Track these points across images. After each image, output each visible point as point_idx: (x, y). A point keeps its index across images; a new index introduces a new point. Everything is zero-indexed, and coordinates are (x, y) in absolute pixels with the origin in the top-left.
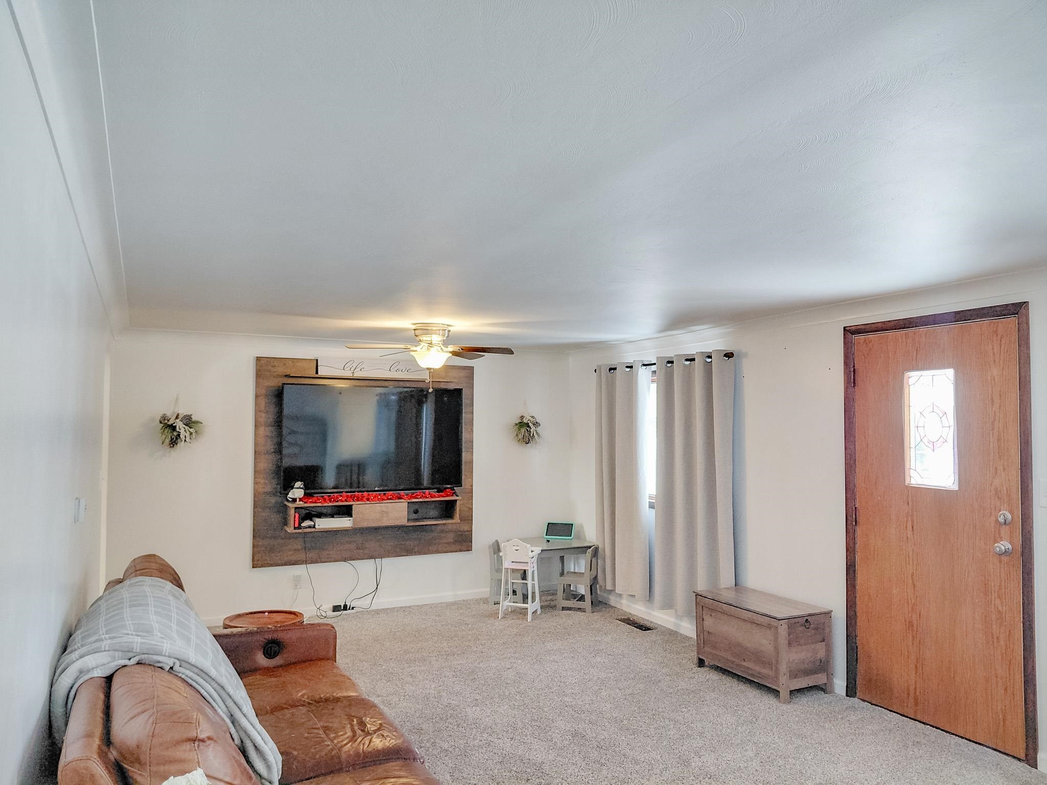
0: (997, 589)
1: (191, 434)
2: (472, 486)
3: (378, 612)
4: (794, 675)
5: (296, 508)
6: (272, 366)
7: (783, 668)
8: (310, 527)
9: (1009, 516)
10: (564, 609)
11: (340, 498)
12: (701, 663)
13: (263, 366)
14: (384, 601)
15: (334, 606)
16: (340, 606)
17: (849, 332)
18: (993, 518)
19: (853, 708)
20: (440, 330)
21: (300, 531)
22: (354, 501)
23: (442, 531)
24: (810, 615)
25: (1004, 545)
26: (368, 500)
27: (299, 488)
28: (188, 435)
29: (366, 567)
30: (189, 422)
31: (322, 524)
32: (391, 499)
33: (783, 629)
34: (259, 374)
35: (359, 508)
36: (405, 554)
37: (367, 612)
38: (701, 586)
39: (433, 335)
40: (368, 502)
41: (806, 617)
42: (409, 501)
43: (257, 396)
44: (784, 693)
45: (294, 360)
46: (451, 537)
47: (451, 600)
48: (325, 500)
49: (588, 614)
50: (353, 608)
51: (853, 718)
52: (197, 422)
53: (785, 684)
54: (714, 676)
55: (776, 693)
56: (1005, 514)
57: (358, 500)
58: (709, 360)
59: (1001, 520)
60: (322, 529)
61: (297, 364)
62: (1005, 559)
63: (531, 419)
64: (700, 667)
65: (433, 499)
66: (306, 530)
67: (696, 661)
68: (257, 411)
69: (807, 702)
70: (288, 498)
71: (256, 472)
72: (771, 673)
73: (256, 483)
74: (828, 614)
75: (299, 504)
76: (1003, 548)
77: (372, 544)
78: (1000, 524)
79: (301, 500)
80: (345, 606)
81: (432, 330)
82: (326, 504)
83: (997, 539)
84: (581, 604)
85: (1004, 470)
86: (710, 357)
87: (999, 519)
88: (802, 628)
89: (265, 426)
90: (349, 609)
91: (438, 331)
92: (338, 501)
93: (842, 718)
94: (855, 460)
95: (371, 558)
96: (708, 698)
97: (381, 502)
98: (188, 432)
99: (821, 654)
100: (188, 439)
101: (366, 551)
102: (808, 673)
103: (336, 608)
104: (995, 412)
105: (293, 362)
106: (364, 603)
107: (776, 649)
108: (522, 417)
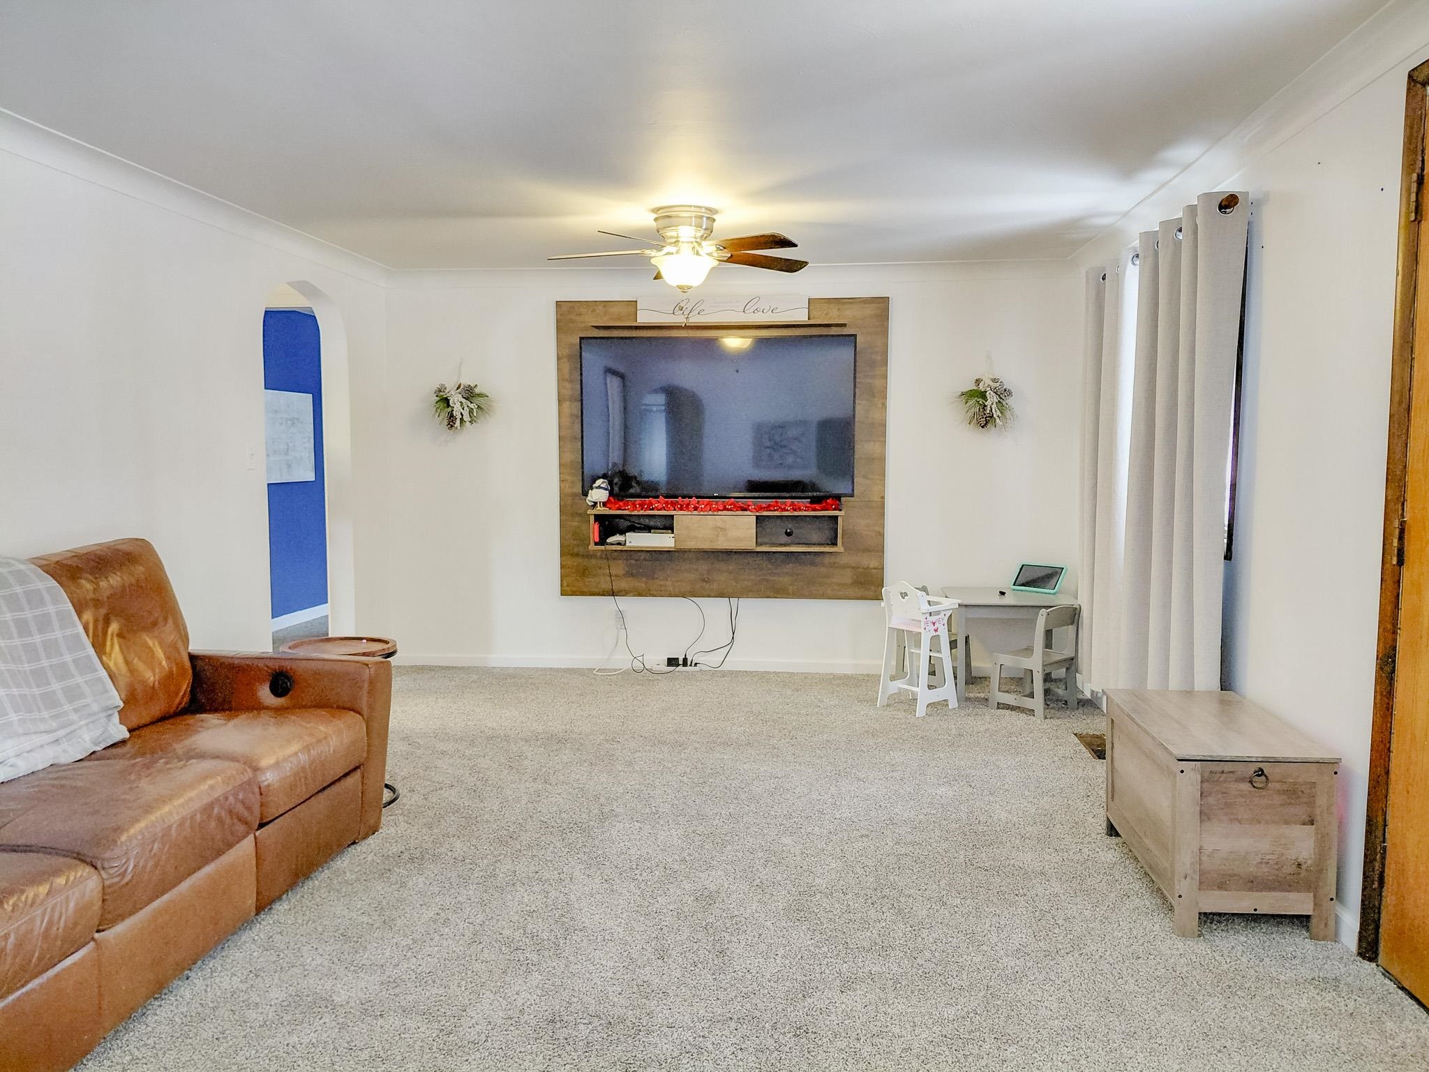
1: (471, 411)
2: (883, 498)
3: (735, 674)
5: (595, 515)
6: (577, 315)
8: (619, 544)
10: (1000, 706)
11: (656, 505)
12: (1112, 831)
13: (566, 312)
14: (740, 660)
15: (668, 659)
16: (678, 659)
20: (691, 217)
21: (602, 548)
22: (675, 510)
23: (832, 565)
26: (696, 509)
27: (599, 487)
28: (466, 413)
29: (716, 609)
30: (470, 394)
31: (635, 540)
32: (730, 510)
33: (1186, 782)
34: (562, 327)
35: (682, 519)
36: (772, 594)
37: (717, 674)
39: (679, 227)
40: (696, 512)
41: (1260, 765)
42: (758, 514)
43: (559, 359)
45: (606, 303)
46: (847, 577)
47: (849, 672)
48: (634, 505)
49: (1038, 720)
50: (696, 664)
52: (480, 395)
57: (681, 509)
60: (634, 547)
61: (611, 310)
63: (991, 383)
65: (796, 513)
66: (614, 548)
67: (1104, 822)
68: (561, 380)
70: (587, 502)
71: (561, 465)
73: (562, 481)
74: (1329, 765)
75: (601, 510)
77: (722, 577)
79: (605, 504)
80: (685, 660)
81: (678, 217)
82: (635, 513)
84: (1028, 703)
88: (1246, 787)
89: (570, 401)
90: (691, 665)
91: (689, 219)
92: (653, 509)
95: (721, 595)
97: (715, 513)
98: (466, 408)
99: (1302, 851)
100: (466, 418)
101: (715, 586)
103: (672, 662)
105: (605, 306)
106: (713, 660)
108: (978, 381)
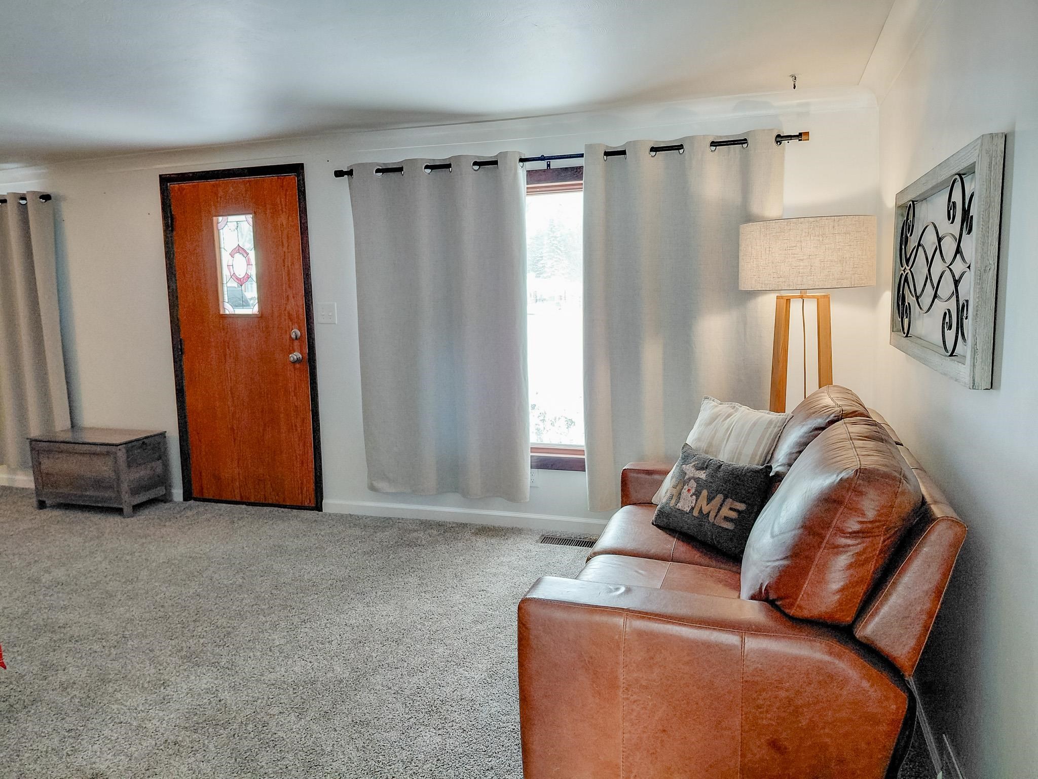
0: (293, 389)
4: (134, 492)
7: (125, 487)
9: (299, 333)
12: (42, 505)
17: (165, 180)
18: (288, 337)
19: (190, 508)
24: (146, 438)
25: (296, 355)
33: (121, 454)
38: (35, 432)
41: (143, 440)
44: (127, 509)
51: (189, 513)
53: (128, 500)
54: (57, 513)
55: (119, 511)
56: (295, 332)
58: (23, 202)
59: (293, 336)
62: (298, 366)
64: (41, 509)
67: (35, 504)
69: (149, 513)
72: (113, 495)
74: (163, 435)
76: (295, 357)
78: (293, 340)
83: (292, 351)
85: (294, 297)
86: (24, 198)
87: (292, 336)
88: (139, 450)
93: (180, 517)
94: (177, 297)
96: (52, 530)
99: (159, 470)
102: (147, 488)
104: (285, 252)
107: (117, 471)
